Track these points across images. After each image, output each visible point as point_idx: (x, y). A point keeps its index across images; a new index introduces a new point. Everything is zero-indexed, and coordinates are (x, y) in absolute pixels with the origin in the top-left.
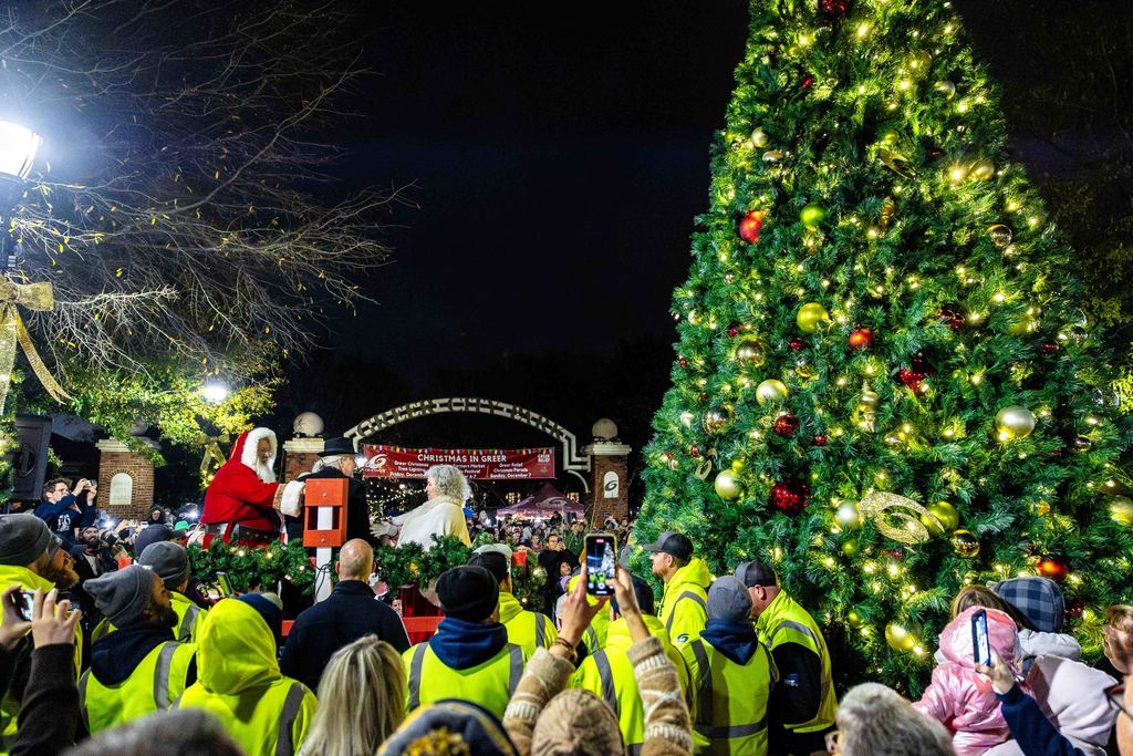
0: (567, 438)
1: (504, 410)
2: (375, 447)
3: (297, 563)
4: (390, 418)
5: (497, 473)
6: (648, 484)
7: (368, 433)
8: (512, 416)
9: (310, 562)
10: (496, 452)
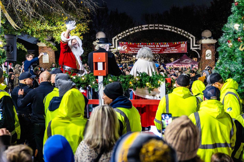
0: (192, 38)
1: (168, 28)
2: (123, 43)
3: (92, 81)
4: (128, 32)
5: (166, 51)
6: (220, 53)
7: (120, 38)
8: (171, 30)
9: (96, 81)
10: (165, 43)
